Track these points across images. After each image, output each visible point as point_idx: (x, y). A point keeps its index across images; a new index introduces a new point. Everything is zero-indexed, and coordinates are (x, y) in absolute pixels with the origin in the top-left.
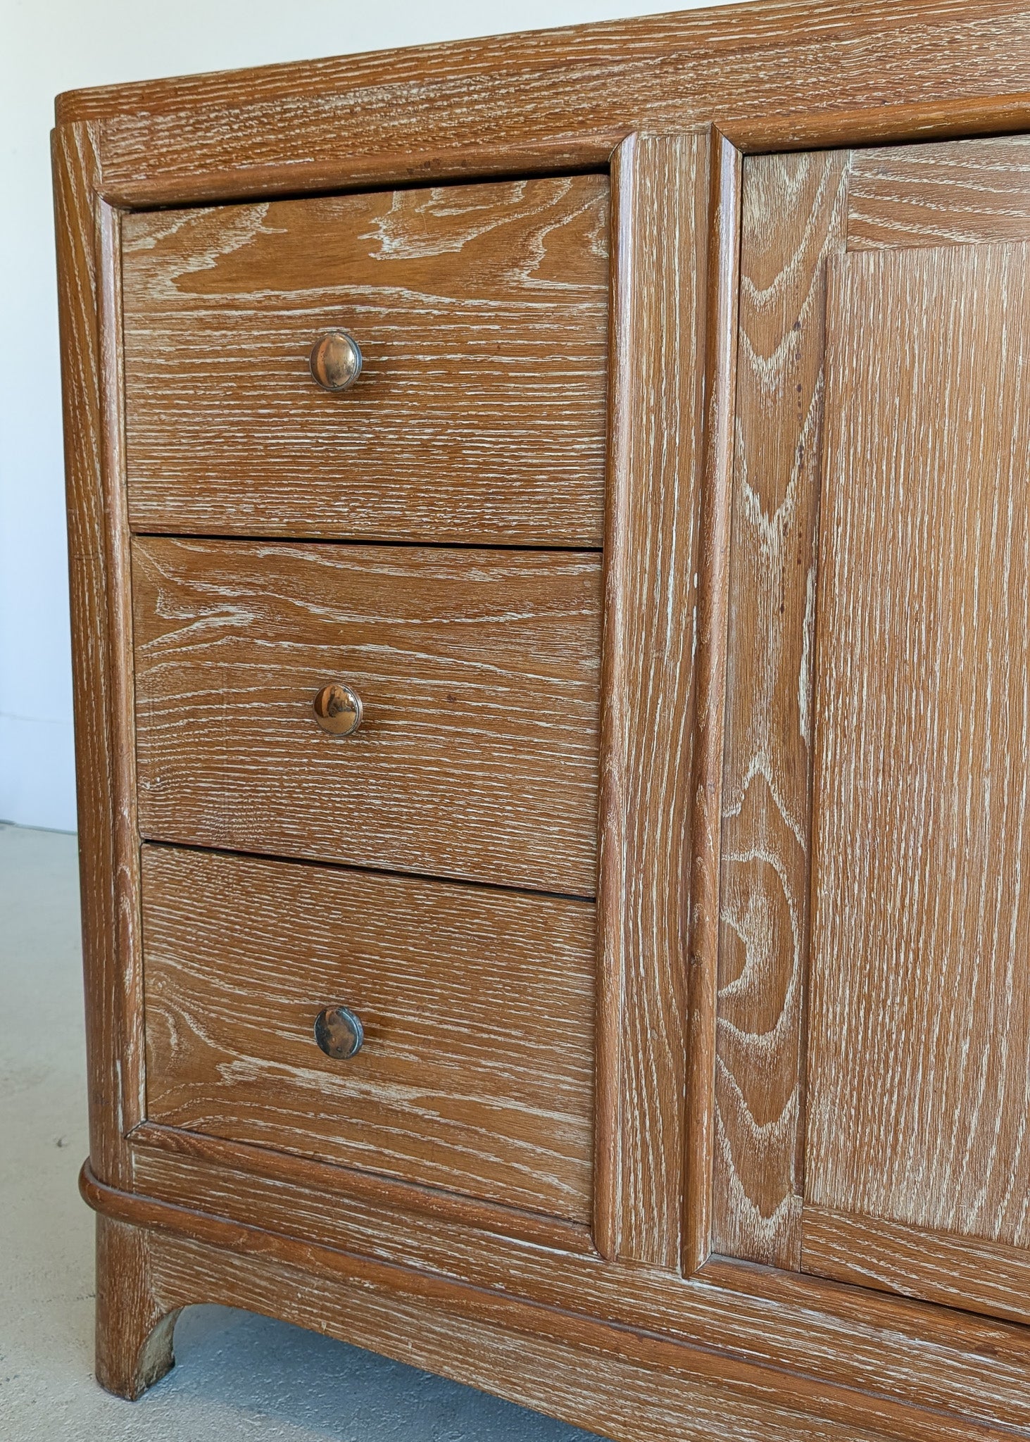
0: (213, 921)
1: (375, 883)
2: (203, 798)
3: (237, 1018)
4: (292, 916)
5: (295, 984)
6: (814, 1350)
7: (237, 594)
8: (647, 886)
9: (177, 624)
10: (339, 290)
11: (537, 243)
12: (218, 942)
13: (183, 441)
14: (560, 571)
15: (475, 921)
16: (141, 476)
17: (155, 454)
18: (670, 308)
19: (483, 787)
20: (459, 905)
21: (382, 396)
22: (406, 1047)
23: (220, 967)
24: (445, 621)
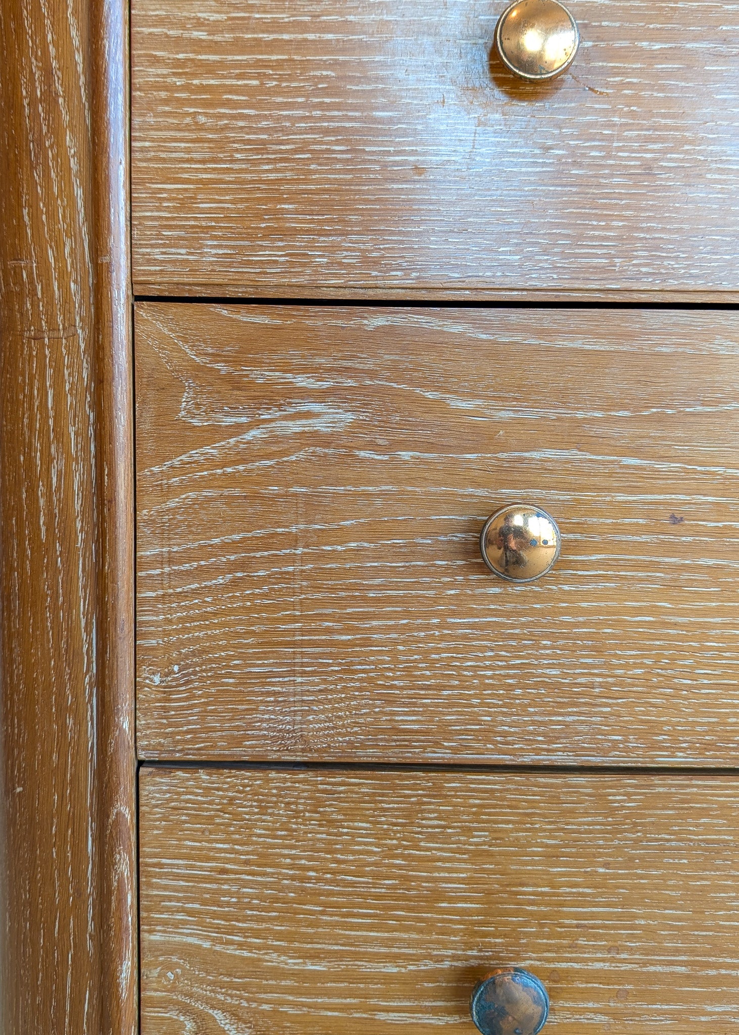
0: (269, 870)
1: (546, 786)
2: (256, 689)
3: (309, 1006)
4: (406, 848)
5: (410, 944)
7: (326, 385)
9: (215, 433)
12: (277, 900)
13: (238, 156)
15: (703, 820)
16: (159, 209)
17: (186, 176)
19: (721, 638)
20: (677, 802)
22: (590, 1005)
23: (279, 936)
24: (670, 412)
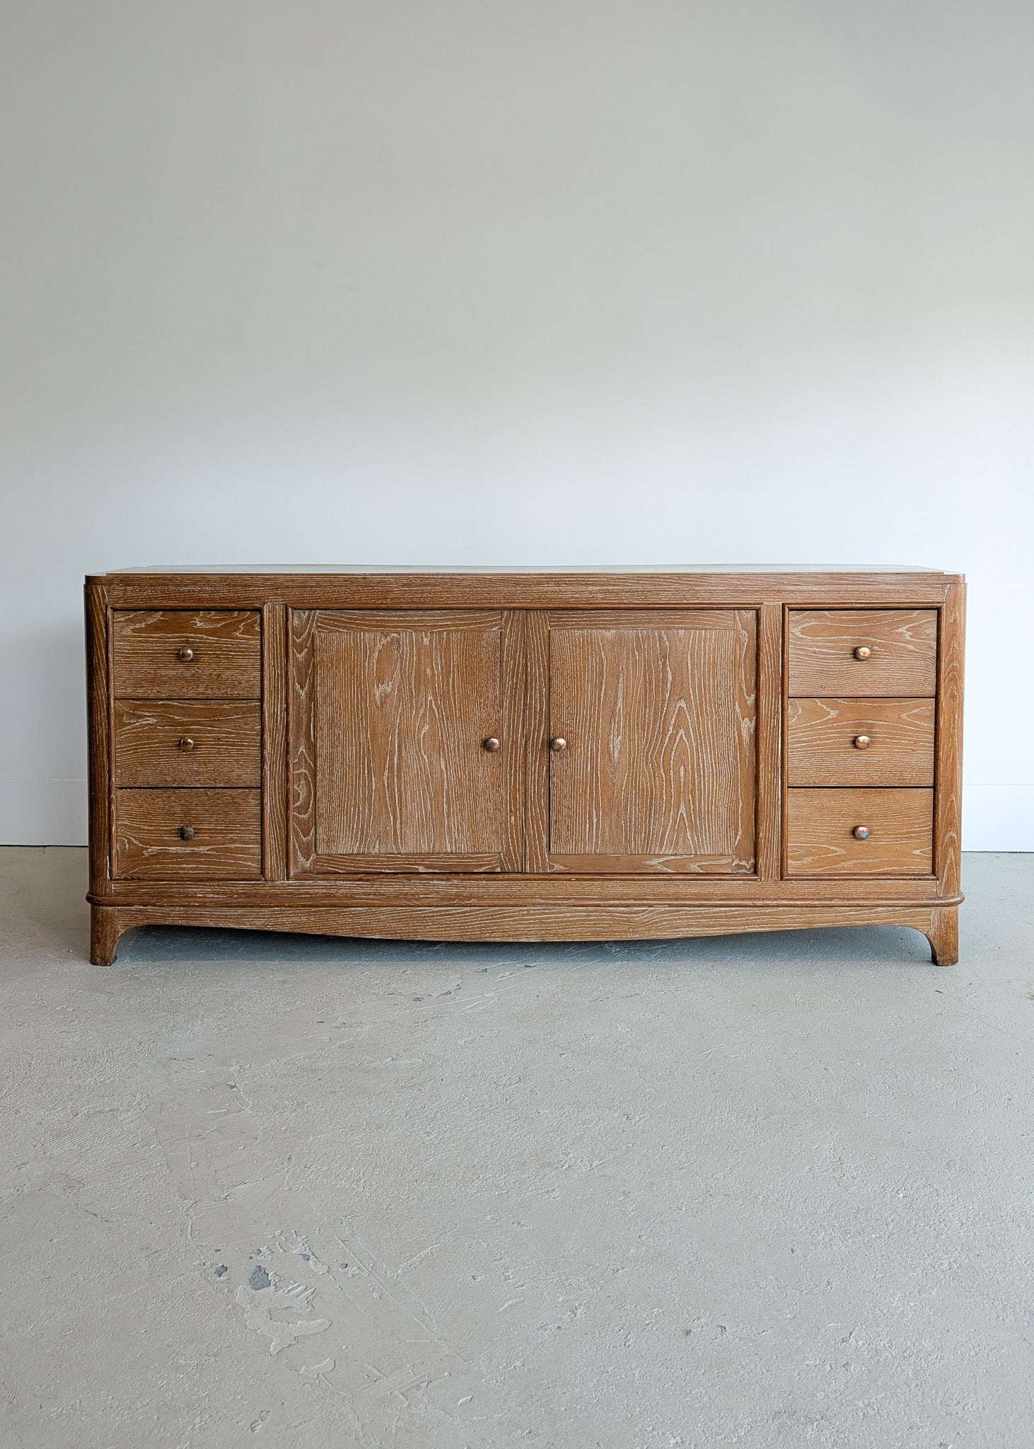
0: (141, 808)
1: (196, 791)
2: (139, 773)
3: (150, 836)
4: (169, 804)
5: (170, 823)
6: (321, 891)
7: (151, 714)
8: (275, 782)
9: (130, 724)
10: (184, 635)
11: (241, 626)
12: (143, 814)
14: (249, 705)
15: (227, 798)
18: (277, 643)
20: (222, 794)
21: (197, 662)
22: (205, 835)
23: (144, 822)
24: (217, 719)
